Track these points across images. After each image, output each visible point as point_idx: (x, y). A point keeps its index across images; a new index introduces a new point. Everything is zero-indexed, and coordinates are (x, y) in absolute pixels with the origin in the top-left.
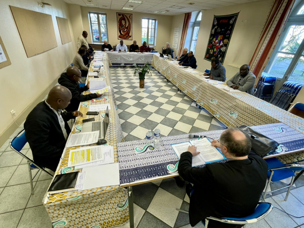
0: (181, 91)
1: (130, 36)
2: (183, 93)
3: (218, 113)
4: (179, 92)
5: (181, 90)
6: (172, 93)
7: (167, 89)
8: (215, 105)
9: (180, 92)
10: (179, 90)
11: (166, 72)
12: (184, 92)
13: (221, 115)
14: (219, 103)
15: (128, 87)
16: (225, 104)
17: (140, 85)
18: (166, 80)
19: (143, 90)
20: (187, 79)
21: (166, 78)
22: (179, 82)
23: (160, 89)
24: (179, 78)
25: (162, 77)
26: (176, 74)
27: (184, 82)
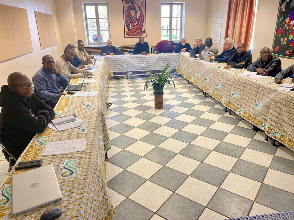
0: (231, 112)
1: (143, 31)
2: (235, 114)
4: (227, 114)
5: (231, 110)
6: (215, 117)
7: (205, 108)
9: (230, 114)
10: (226, 110)
11: (201, 81)
12: (238, 113)
15: (136, 108)
17: (155, 104)
18: (201, 94)
19: (160, 112)
20: (242, 88)
21: (201, 91)
22: (225, 95)
23: (190, 110)
24: (226, 89)
25: (194, 89)
26: (221, 83)
27: (237, 96)
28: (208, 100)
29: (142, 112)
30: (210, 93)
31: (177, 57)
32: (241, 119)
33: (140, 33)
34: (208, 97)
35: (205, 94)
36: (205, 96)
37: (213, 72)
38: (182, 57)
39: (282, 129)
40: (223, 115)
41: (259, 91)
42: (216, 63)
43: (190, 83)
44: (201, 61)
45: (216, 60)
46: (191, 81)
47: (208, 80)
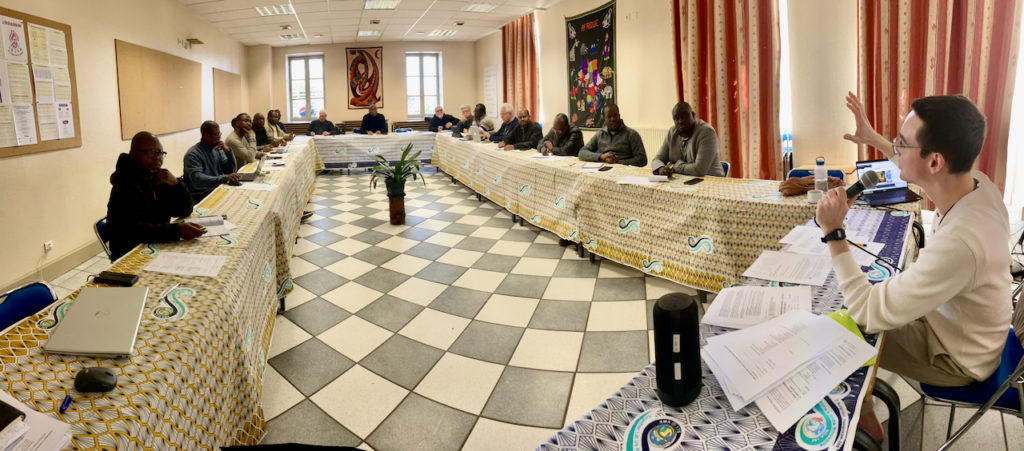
0: (522, 222)
2: (529, 224)
3: (656, 256)
4: (517, 226)
5: (522, 219)
6: (496, 233)
8: (638, 237)
9: (522, 225)
10: (514, 219)
12: (532, 222)
13: (666, 261)
14: (646, 227)
17: (391, 217)
18: (474, 197)
19: (399, 229)
20: (533, 179)
21: (473, 192)
22: (509, 194)
23: (454, 225)
24: (510, 183)
25: (463, 190)
26: (500, 174)
27: (527, 192)
28: (485, 206)
29: (365, 230)
30: (487, 194)
31: (432, 138)
32: (539, 231)
33: (374, 101)
34: (485, 202)
35: (479, 196)
36: (480, 200)
37: (488, 158)
38: (442, 138)
40: (510, 228)
41: (558, 180)
42: (492, 143)
43: (455, 181)
44: (469, 142)
45: (491, 140)
46: (455, 178)
47: (481, 172)
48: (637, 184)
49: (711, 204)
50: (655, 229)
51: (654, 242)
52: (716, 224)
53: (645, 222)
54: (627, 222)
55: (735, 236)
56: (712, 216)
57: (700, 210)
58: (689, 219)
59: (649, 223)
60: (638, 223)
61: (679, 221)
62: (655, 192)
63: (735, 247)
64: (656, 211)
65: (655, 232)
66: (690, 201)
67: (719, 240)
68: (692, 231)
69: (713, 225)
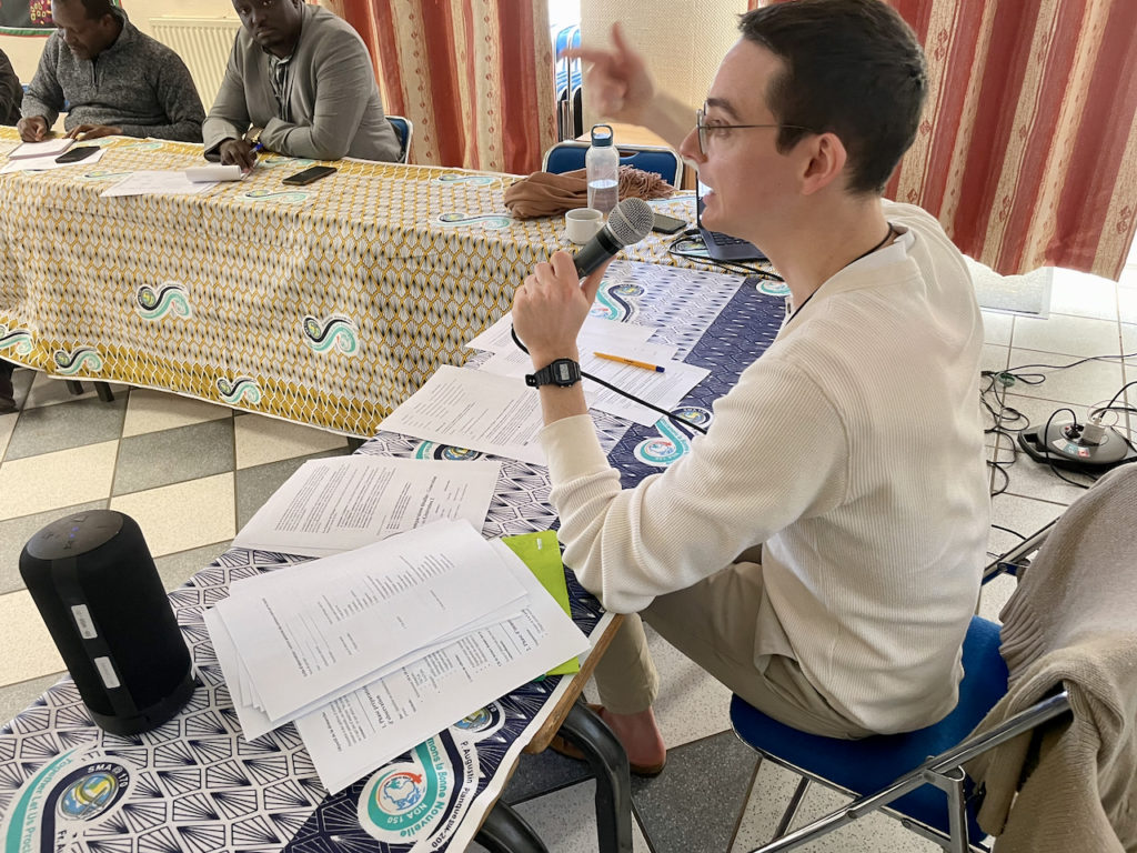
3: (242, 368)
8: (191, 327)
13: (266, 376)
14: (206, 301)
16: (242, 286)
39: (93, 330)
48: (159, 193)
49: (341, 239)
50: (225, 304)
51: (232, 336)
52: (359, 286)
53: (200, 288)
54: (156, 292)
55: (404, 316)
56: (349, 267)
57: (317, 253)
58: (298, 276)
59: (210, 289)
60: (185, 293)
61: (275, 283)
62: (207, 213)
63: (406, 341)
64: (220, 259)
65: (227, 311)
66: (293, 232)
67: (369, 323)
68: (311, 305)
69: (352, 289)
